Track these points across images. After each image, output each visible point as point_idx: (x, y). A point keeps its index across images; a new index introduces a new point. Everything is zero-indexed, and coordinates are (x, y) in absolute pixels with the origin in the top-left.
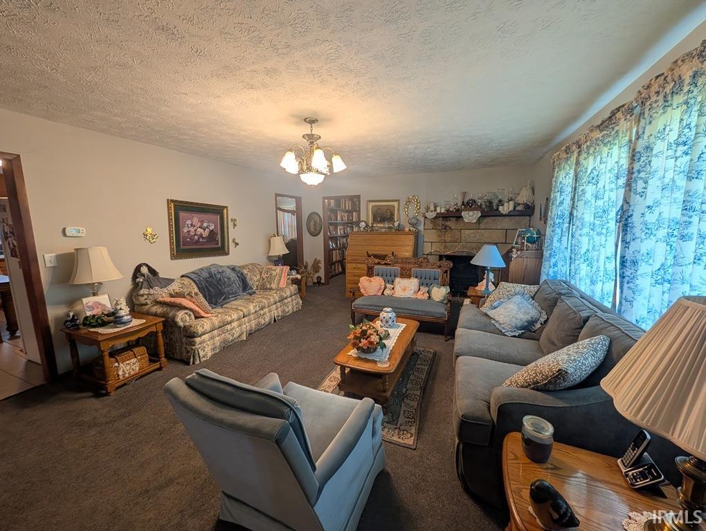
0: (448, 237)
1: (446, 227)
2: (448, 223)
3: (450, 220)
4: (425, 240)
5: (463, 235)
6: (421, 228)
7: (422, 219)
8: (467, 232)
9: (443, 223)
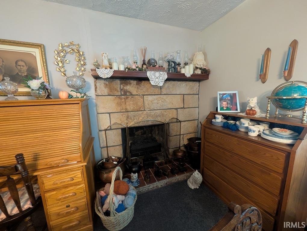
0: (130, 105)
1: (125, 93)
2: (128, 88)
3: (130, 84)
4: (100, 111)
5: (146, 103)
6: (91, 93)
7: (91, 80)
8: (150, 98)
9: (122, 86)
